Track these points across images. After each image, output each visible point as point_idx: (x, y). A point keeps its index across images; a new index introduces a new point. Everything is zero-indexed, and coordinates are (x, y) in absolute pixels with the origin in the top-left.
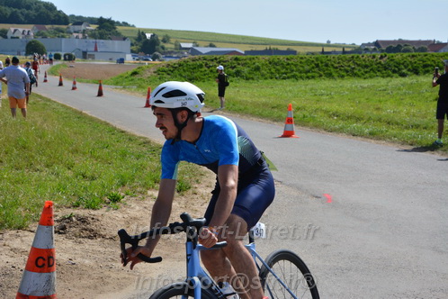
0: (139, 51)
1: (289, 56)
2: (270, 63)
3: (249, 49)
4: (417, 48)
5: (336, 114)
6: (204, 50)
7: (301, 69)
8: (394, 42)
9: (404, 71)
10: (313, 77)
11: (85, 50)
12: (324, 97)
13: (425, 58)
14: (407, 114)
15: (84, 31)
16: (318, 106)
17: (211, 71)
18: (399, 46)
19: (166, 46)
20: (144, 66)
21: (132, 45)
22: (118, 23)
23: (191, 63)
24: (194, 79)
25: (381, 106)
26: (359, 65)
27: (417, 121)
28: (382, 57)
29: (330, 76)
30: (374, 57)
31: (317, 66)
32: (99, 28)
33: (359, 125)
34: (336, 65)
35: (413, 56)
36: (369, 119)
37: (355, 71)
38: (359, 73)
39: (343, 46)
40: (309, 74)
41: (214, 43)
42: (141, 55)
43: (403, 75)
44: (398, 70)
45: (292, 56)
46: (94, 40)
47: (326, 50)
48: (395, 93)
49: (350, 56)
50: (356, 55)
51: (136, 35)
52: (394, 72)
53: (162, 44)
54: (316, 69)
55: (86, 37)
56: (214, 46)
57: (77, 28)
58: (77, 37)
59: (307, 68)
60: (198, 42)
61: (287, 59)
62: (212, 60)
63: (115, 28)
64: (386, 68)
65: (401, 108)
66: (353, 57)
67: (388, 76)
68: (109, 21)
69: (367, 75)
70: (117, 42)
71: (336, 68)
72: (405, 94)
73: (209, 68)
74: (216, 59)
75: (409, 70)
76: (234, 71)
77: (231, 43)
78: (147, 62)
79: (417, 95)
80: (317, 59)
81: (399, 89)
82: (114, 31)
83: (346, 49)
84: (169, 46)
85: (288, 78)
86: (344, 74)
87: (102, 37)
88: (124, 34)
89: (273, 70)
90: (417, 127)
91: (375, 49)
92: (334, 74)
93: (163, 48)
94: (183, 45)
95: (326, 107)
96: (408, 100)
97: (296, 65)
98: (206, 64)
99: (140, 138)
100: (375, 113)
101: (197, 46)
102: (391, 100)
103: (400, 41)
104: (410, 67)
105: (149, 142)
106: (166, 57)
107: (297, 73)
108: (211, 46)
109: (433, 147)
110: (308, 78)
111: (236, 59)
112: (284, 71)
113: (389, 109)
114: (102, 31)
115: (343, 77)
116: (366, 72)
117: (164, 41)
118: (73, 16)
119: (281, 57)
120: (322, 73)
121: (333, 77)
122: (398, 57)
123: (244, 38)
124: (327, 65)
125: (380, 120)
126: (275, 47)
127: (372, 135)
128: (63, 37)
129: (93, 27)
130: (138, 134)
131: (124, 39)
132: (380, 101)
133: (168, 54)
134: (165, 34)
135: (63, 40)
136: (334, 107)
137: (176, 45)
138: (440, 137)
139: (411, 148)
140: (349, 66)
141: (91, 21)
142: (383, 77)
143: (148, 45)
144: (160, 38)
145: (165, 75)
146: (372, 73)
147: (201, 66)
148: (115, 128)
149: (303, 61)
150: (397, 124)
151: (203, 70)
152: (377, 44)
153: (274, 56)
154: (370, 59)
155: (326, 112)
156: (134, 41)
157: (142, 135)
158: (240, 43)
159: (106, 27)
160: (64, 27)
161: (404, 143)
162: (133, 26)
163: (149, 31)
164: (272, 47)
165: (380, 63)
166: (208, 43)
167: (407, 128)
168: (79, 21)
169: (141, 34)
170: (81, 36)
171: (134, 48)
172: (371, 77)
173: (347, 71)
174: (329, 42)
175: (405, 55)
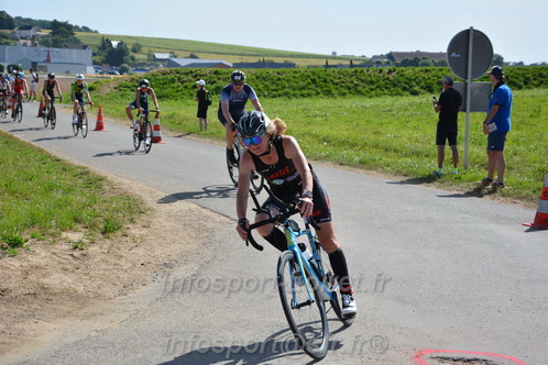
0: (103, 62)
1: (279, 70)
2: (257, 78)
3: (239, 61)
4: (437, 61)
5: (326, 140)
6: (183, 62)
7: (295, 85)
8: (411, 54)
9: (416, 88)
10: (309, 95)
11: (35, 60)
12: (318, 119)
13: (440, 74)
14: (409, 139)
15: (34, 36)
16: (307, 129)
17: (186, 87)
18: (416, 59)
19: (137, 56)
20: (102, 81)
21: (94, 54)
22: (77, 27)
23: (161, 77)
24: (164, 96)
25: (380, 129)
26: (363, 81)
27: (419, 147)
28: (390, 72)
29: (329, 93)
30: (381, 71)
31: (314, 81)
32: (53, 34)
33: (351, 152)
34: (336, 81)
35: (427, 71)
36: (365, 144)
37: (359, 88)
38: (364, 91)
39: (351, 59)
40: (304, 92)
41: (196, 54)
42: (106, 67)
43: (415, 93)
44: (409, 87)
45: (283, 69)
46: (46, 49)
47: (331, 62)
48: (401, 113)
49: (353, 70)
50: (359, 69)
51: (99, 43)
52: (405, 89)
53: (131, 54)
54: (312, 86)
55: (36, 45)
56: (196, 57)
57: (24, 33)
58: (25, 45)
59: (302, 84)
60: (176, 53)
61: (278, 73)
62: (187, 74)
63: (73, 34)
64: (395, 86)
65: (403, 132)
66: (356, 71)
67: (399, 94)
68: (65, 25)
69: (373, 93)
70: (75, 51)
71: (337, 84)
72: (412, 115)
73: (182, 83)
74: (191, 72)
75: (422, 88)
76: (213, 86)
77: (217, 53)
78: (112, 76)
79: (425, 117)
80: (313, 73)
81: (406, 110)
82: (71, 37)
83: (354, 63)
84: (140, 57)
85: (279, 96)
86: (346, 91)
87: (56, 44)
88: (85, 42)
89: (261, 86)
90: (418, 154)
91: (388, 63)
92: (334, 91)
93: (133, 59)
94: (158, 56)
95: (316, 130)
96: (414, 123)
97: (288, 81)
98: (179, 79)
99: (78, 167)
100: (372, 137)
101: (175, 57)
102: (396, 122)
103: (418, 53)
104: (423, 84)
105: (87, 173)
106: (137, 70)
107: (290, 90)
108: (192, 57)
109: (429, 179)
110: (303, 96)
111: (216, 73)
112: (274, 87)
113: (390, 134)
114: (57, 37)
115: (344, 94)
116: (372, 90)
117: (134, 51)
118: (19, 18)
119: (271, 71)
120: (319, 90)
121: (333, 95)
122: (409, 71)
123: (231, 47)
124: (325, 81)
125: (376, 146)
126: (270, 59)
127: (363, 164)
128: (7, 44)
129: (45, 32)
130: (76, 163)
131: (85, 47)
132: (381, 124)
133: (139, 66)
134: (134, 42)
135: (7, 47)
136: (325, 131)
137: (149, 55)
138: (440, 166)
139: (405, 179)
140: (352, 82)
141: (43, 24)
142: (391, 95)
143: (113, 55)
144: (129, 47)
145: (129, 92)
146: (378, 91)
147: (173, 81)
148: (49, 156)
149: (297, 75)
150: (396, 151)
151: (175, 85)
152: (390, 56)
153: (262, 70)
154: (377, 74)
155: (316, 136)
156: (96, 50)
157: (82, 164)
158: (227, 54)
159: (61, 33)
160: (8, 32)
161: (398, 173)
162: (96, 32)
163: (115, 38)
164: (266, 59)
165: (388, 79)
166: (188, 54)
167: (406, 156)
168: (27, 24)
169: (106, 42)
170: (29, 43)
171: (97, 59)
172: (377, 95)
173: (349, 88)
174: (334, 53)
175: (417, 69)
